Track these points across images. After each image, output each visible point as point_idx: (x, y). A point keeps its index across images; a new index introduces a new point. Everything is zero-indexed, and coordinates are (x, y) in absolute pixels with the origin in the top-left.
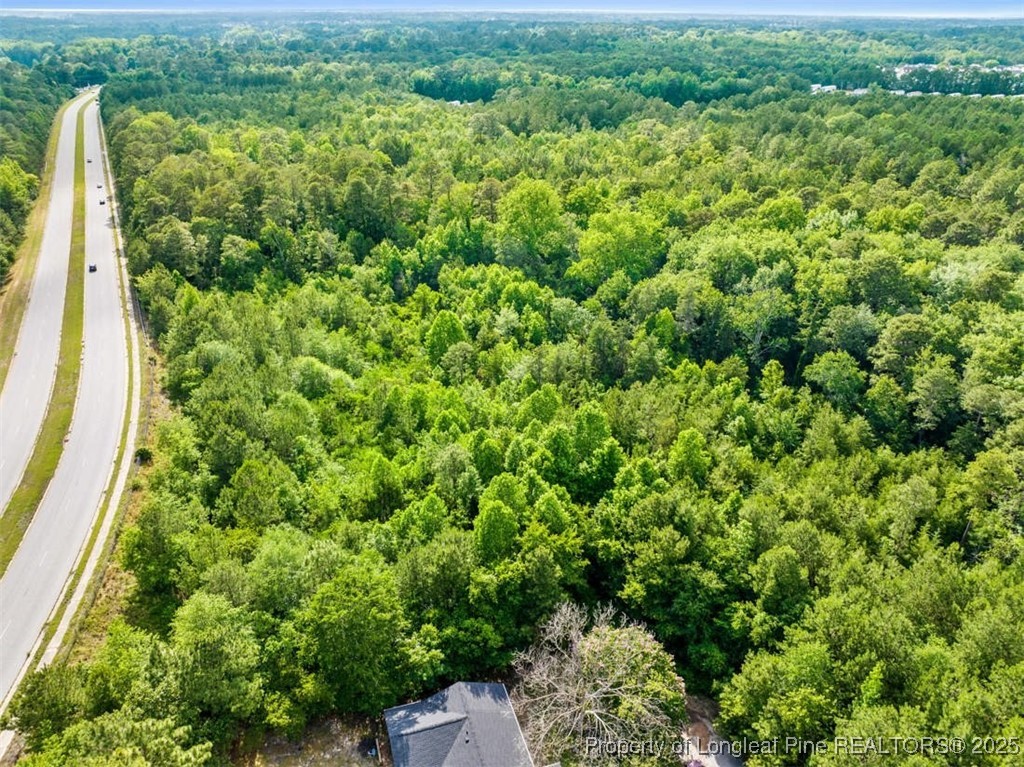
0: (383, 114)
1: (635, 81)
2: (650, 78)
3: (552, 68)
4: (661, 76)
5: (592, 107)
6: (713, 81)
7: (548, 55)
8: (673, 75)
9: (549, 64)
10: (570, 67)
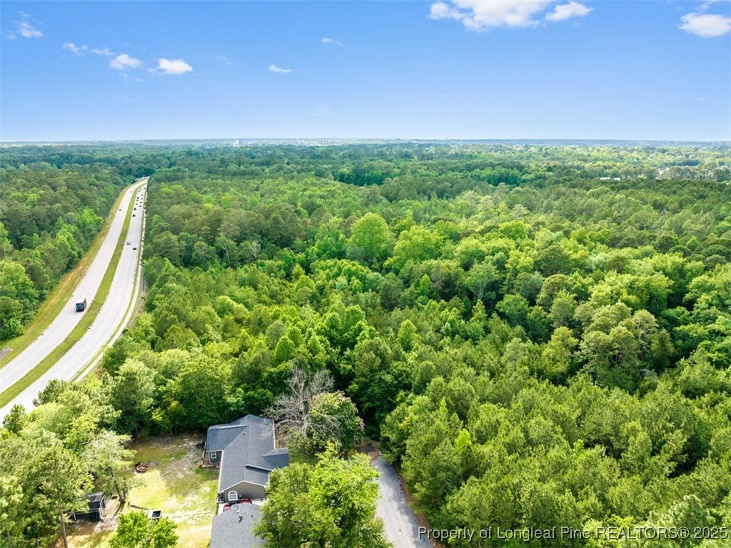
0: (312, 191)
1: (478, 174)
2: (488, 172)
3: (426, 167)
4: (494, 171)
5: (440, 186)
6: (530, 174)
7: (430, 161)
8: (503, 170)
9: (425, 165)
10: (437, 167)
